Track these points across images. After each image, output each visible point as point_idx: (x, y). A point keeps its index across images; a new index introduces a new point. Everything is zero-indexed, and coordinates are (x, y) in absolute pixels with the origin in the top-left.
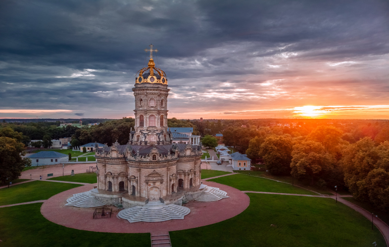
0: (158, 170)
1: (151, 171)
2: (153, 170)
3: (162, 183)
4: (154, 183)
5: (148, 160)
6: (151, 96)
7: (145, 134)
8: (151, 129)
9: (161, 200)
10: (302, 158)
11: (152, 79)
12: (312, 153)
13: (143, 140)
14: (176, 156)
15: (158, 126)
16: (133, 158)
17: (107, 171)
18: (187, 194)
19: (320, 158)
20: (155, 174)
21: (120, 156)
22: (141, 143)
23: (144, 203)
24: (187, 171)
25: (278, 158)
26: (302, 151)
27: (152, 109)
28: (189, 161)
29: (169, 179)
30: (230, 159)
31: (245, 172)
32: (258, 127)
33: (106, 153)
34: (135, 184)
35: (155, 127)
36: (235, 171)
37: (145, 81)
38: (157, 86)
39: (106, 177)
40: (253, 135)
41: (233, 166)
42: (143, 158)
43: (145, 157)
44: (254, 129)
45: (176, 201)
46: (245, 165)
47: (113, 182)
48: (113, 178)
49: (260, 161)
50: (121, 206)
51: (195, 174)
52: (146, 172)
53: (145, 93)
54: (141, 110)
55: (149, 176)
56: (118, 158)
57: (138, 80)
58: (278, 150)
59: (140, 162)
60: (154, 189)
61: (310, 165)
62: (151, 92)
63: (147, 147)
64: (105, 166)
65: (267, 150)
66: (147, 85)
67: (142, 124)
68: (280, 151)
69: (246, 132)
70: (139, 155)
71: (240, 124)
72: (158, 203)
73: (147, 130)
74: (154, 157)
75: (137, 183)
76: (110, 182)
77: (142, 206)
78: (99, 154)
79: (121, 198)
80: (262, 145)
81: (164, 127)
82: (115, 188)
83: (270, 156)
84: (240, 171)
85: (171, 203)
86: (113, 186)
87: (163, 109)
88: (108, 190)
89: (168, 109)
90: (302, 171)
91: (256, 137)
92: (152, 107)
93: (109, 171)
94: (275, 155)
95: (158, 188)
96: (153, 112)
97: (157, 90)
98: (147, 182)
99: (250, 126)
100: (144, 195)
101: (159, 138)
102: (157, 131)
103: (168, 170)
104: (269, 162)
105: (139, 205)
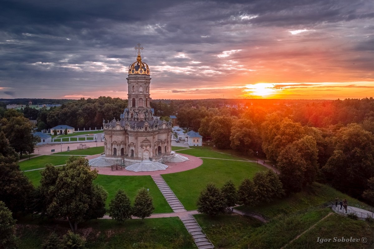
0: (149, 138)
1: (144, 138)
2: (145, 138)
3: (150, 147)
4: (146, 147)
5: (142, 131)
6: (140, 84)
7: (137, 112)
8: (140, 108)
9: (151, 159)
10: (238, 132)
11: (141, 71)
12: (244, 129)
13: (136, 117)
14: (157, 129)
15: (144, 106)
16: (132, 130)
17: (113, 140)
18: (164, 157)
19: (250, 132)
20: (147, 140)
21: (122, 129)
22: (134, 120)
23: (140, 161)
24: (163, 141)
25: (222, 134)
26: (238, 127)
27: (141, 93)
28: (164, 133)
29: (154, 144)
30: (186, 137)
31: (198, 147)
32: (208, 108)
33: (112, 127)
34: (133, 148)
35: (143, 107)
36: (190, 147)
37: (137, 73)
38: (144, 76)
39: (112, 145)
40: (203, 116)
41: (189, 143)
42: (139, 129)
43: (140, 129)
44: (204, 111)
45: (159, 160)
46: (198, 141)
47: (117, 149)
48: (117, 145)
49: (209, 139)
50: (124, 165)
51: (168, 143)
52: (141, 139)
53: (137, 82)
54: (134, 94)
55: (143, 142)
56: (121, 130)
57: (131, 71)
58: (222, 127)
59: (137, 132)
60: (146, 151)
61: (243, 137)
62: (140, 80)
63: (138, 122)
64: (111, 137)
65: (214, 127)
66: (138, 76)
67: (134, 105)
68: (223, 128)
69: (197, 113)
70: (137, 127)
71: (190, 105)
72: (149, 161)
73: (138, 110)
74: (146, 128)
75: (135, 148)
76: (115, 149)
77: (140, 163)
78: (107, 128)
79: (124, 159)
80: (211, 123)
81: (148, 107)
82: (119, 153)
83: (216, 132)
84: (194, 147)
85: (156, 161)
86: (117, 152)
87: (147, 94)
88: (113, 155)
89: (150, 94)
90: (237, 143)
91: (206, 117)
92: (141, 92)
93: (114, 140)
94: (220, 132)
95: (149, 151)
96: (142, 96)
97: (144, 79)
98: (142, 146)
99: (200, 108)
100: (140, 156)
101: (146, 116)
102: (144, 110)
103: (153, 138)
104: (216, 137)
105: (137, 163)
